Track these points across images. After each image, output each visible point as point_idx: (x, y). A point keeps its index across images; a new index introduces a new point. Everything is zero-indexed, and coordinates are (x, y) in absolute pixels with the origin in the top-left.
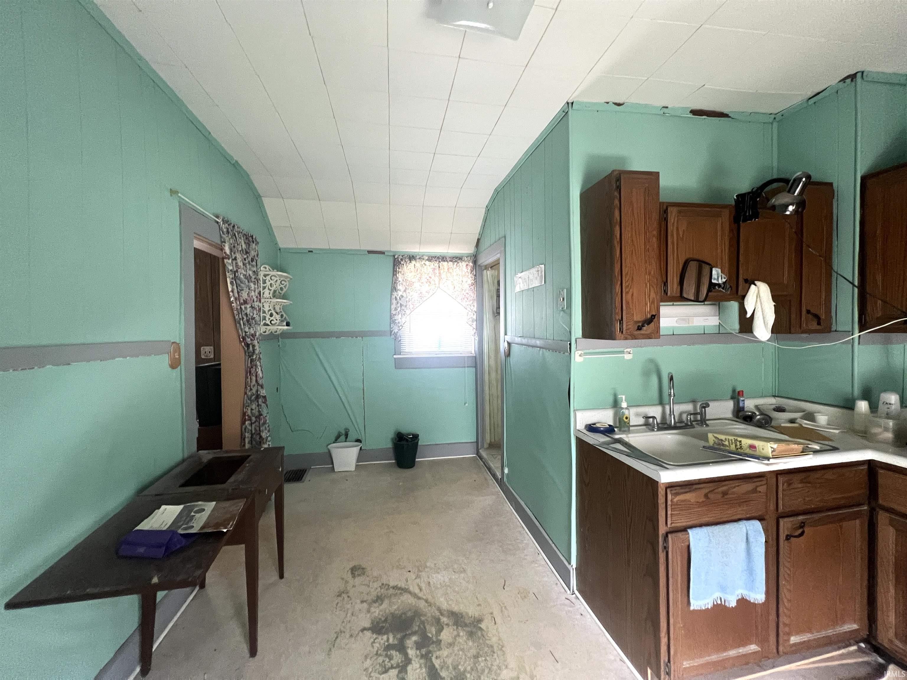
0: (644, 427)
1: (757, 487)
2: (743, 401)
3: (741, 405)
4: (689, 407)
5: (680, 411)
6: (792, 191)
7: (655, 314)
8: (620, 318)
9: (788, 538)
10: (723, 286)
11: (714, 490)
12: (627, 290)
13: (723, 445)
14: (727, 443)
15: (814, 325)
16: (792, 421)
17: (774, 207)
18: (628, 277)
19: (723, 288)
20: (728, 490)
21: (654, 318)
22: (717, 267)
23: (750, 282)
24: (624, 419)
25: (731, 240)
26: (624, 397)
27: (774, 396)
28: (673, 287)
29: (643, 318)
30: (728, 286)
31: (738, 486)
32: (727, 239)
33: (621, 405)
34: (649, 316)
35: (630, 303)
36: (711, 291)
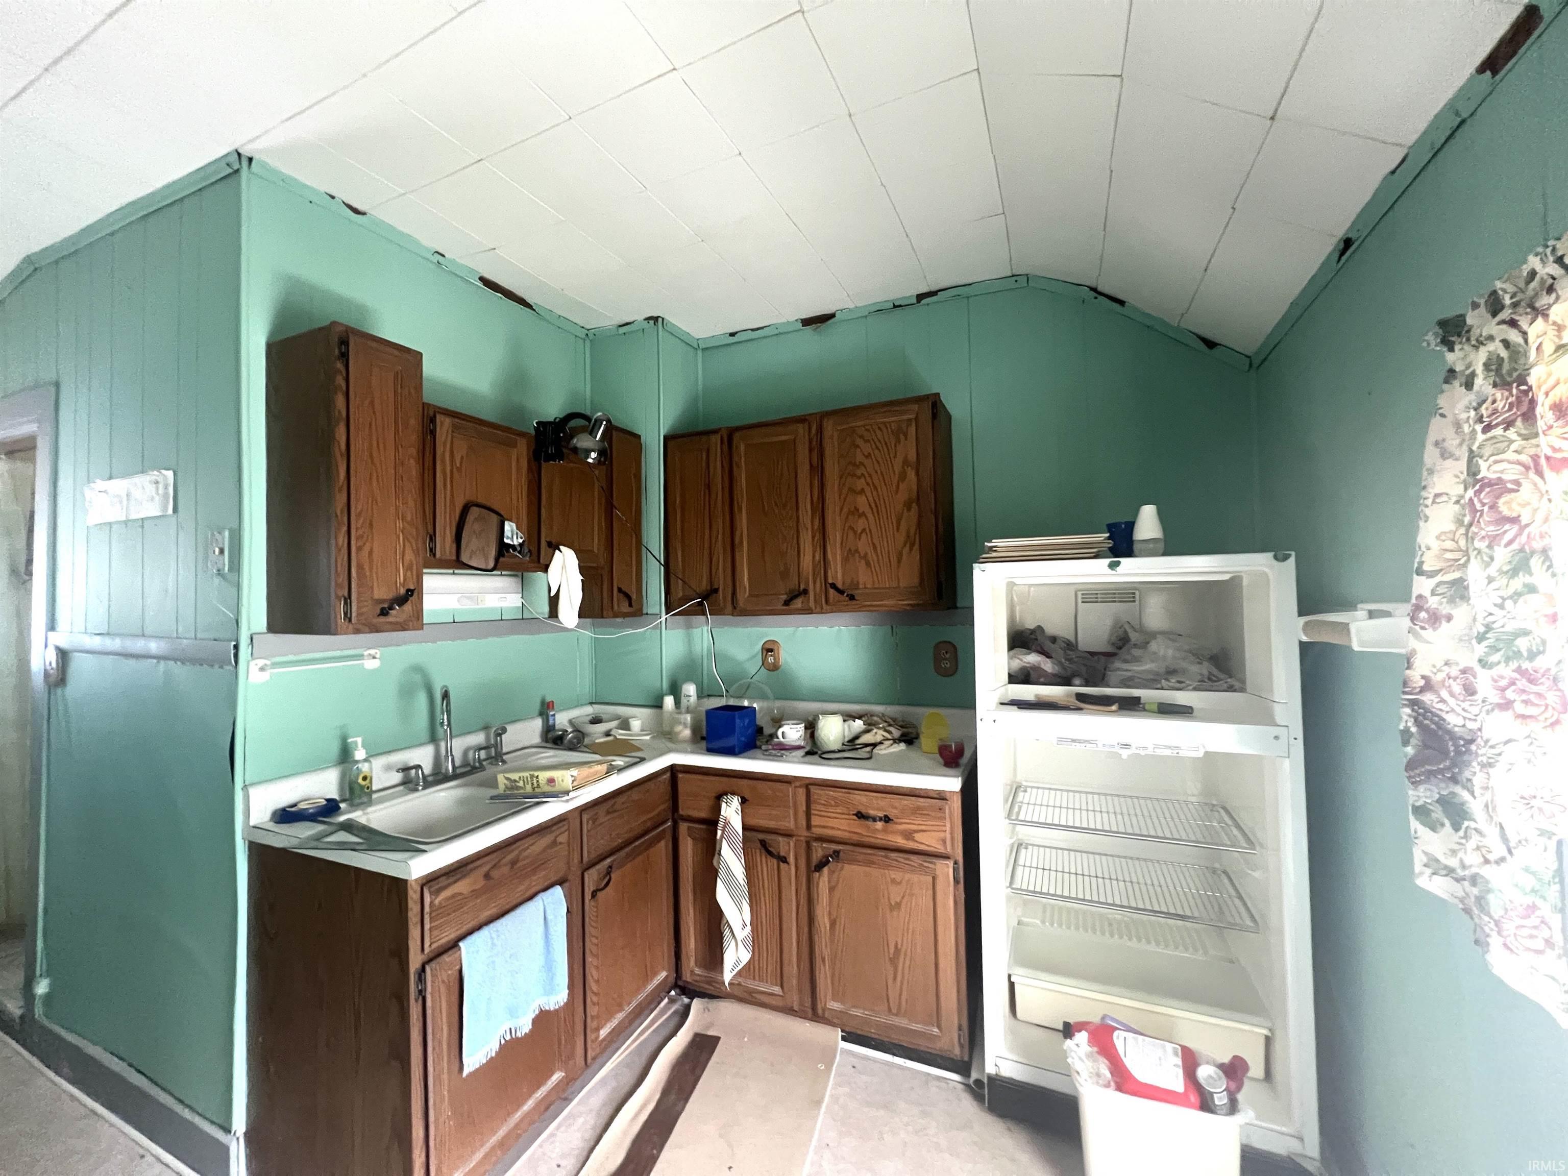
0: (401, 788)
1: (556, 837)
2: (554, 715)
3: (551, 722)
4: (478, 739)
5: (463, 748)
6: (594, 434)
7: (412, 588)
8: (346, 594)
9: (594, 895)
10: (519, 549)
11: (499, 861)
12: (360, 543)
13: (518, 788)
14: (521, 784)
15: (625, 608)
16: (608, 734)
17: (575, 450)
18: (361, 521)
19: (519, 553)
20: (518, 856)
21: (412, 595)
22: (510, 520)
23: (554, 547)
24: (360, 781)
25: (530, 483)
26: (359, 740)
27: (591, 703)
28: (445, 545)
29: (390, 595)
30: (526, 550)
31: (532, 845)
32: (524, 479)
33: (353, 757)
34: (402, 591)
35: (366, 567)
36: (503, 556)
